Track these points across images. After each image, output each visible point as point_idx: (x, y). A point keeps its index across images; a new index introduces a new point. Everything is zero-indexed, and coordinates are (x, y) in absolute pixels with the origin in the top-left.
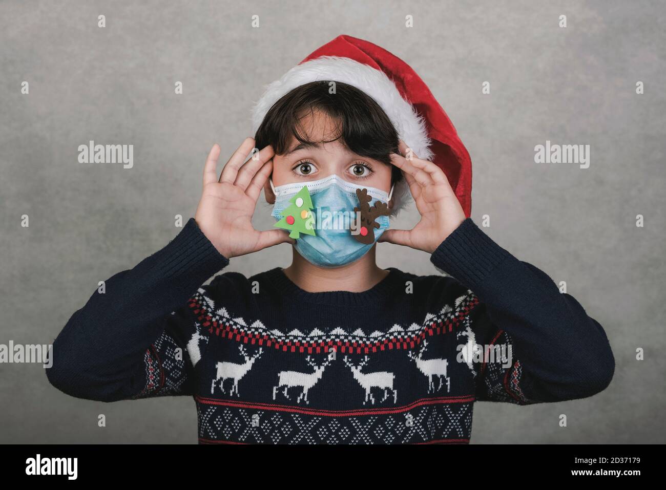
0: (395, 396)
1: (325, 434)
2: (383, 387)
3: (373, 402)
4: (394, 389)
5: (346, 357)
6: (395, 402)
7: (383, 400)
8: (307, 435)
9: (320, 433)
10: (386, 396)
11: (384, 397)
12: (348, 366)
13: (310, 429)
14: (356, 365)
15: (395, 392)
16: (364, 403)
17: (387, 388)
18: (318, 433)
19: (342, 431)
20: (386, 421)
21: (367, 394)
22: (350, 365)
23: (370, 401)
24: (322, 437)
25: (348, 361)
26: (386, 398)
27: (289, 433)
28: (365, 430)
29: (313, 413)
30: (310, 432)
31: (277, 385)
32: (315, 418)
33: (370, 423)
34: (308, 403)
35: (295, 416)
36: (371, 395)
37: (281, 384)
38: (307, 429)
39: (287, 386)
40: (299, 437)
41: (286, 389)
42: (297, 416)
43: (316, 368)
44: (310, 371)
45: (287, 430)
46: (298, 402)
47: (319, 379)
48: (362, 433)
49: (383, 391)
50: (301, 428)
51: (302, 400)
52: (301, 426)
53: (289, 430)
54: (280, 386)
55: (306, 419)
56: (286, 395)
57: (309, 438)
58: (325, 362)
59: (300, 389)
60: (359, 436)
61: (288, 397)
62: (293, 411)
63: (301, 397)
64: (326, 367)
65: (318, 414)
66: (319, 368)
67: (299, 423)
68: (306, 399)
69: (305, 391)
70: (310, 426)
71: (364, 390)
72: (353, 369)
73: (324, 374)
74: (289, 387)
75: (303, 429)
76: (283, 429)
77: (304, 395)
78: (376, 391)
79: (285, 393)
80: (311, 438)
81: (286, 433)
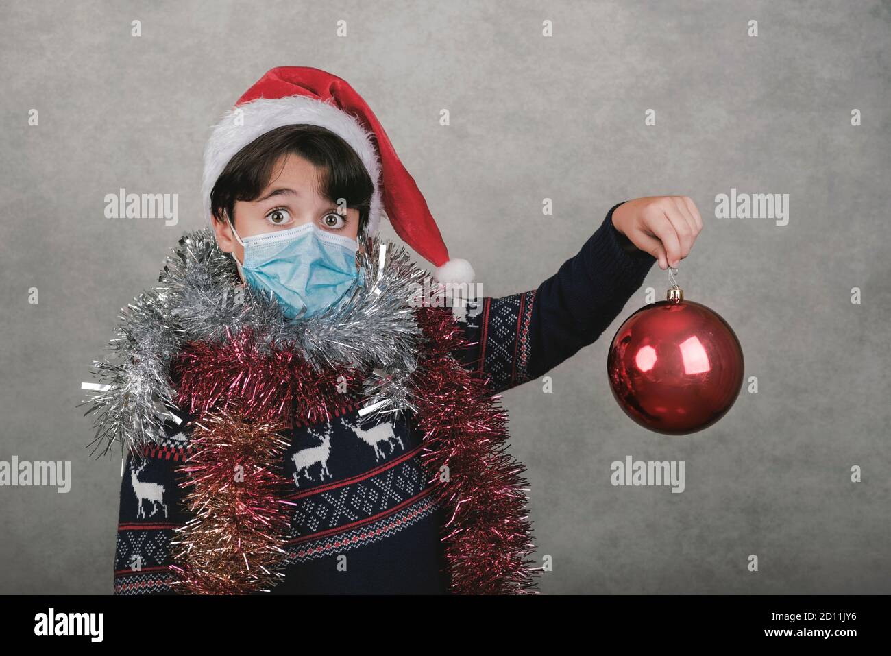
0: (400, 442)
1: (358, 502)
2: (386, 439)
3: (384, 457)
4: (396, 437)
5: (342, 419)
6: (403, 448)
7: (392, 451)
8: (343, 510)
9: (355, 503)
10: (392, 446)
11: (391, 448)
12: (348, 427)
13: (343, 502)
14: (355, 424)
15: (399, 438)
16: (377, 461)
17: (390, 439)
18: (352, 503)
19: (371, 494)
20: (403, 470)
21: (376, 451)
22: (349, 426)
23: (381, 456)
24: (357, 506)
25: (346, 423)
26: (393, 448)
27: (325, 514)
28: (388, 487)
29: (339, 486)
30: (344, 505)
31: (296, 470)
32: (344, 490)
33: (389, 478)
34: (331, 476)
35: (325, 496)
36: (380, 450)
37: (299, 468)
38: (341, 504)
39: (305, 468)
40: (337, 515)
41: (306, 471)
42: (327, 494)
43: (321, 438)
44: (318, 443)
45: (322, 512)
46: (322, 479)
47: (329, 448)
48: (387, 490)
49: (387, 443)
50: (335, 505)
51: (325, 476)
52: (334, 503)
53: (325, 512)
54: (299, 470)
55: (336, 493)
56: (308, 477)
57: (346, 512)
58: (327, 430)
59: (318, 464)
60: (387, 494)
61: (311, 478)
62: (322, 490)
63: (323, 473)
64: (330, 435)
65: (344, 484)
66: (324, 438)
67: (331, 500)
68: (328, 474)
69: (324, 465)
70: (342, 500)
71: (372, 447)
72: (354, 429)
73: (331, 442)
74: (308, 468)
75: (337, 505)
76: (318, 513)
77: (325, 470)
78: (382, 444)
79: (307, 475)
80: (348, 511)
81: (323, 516)
